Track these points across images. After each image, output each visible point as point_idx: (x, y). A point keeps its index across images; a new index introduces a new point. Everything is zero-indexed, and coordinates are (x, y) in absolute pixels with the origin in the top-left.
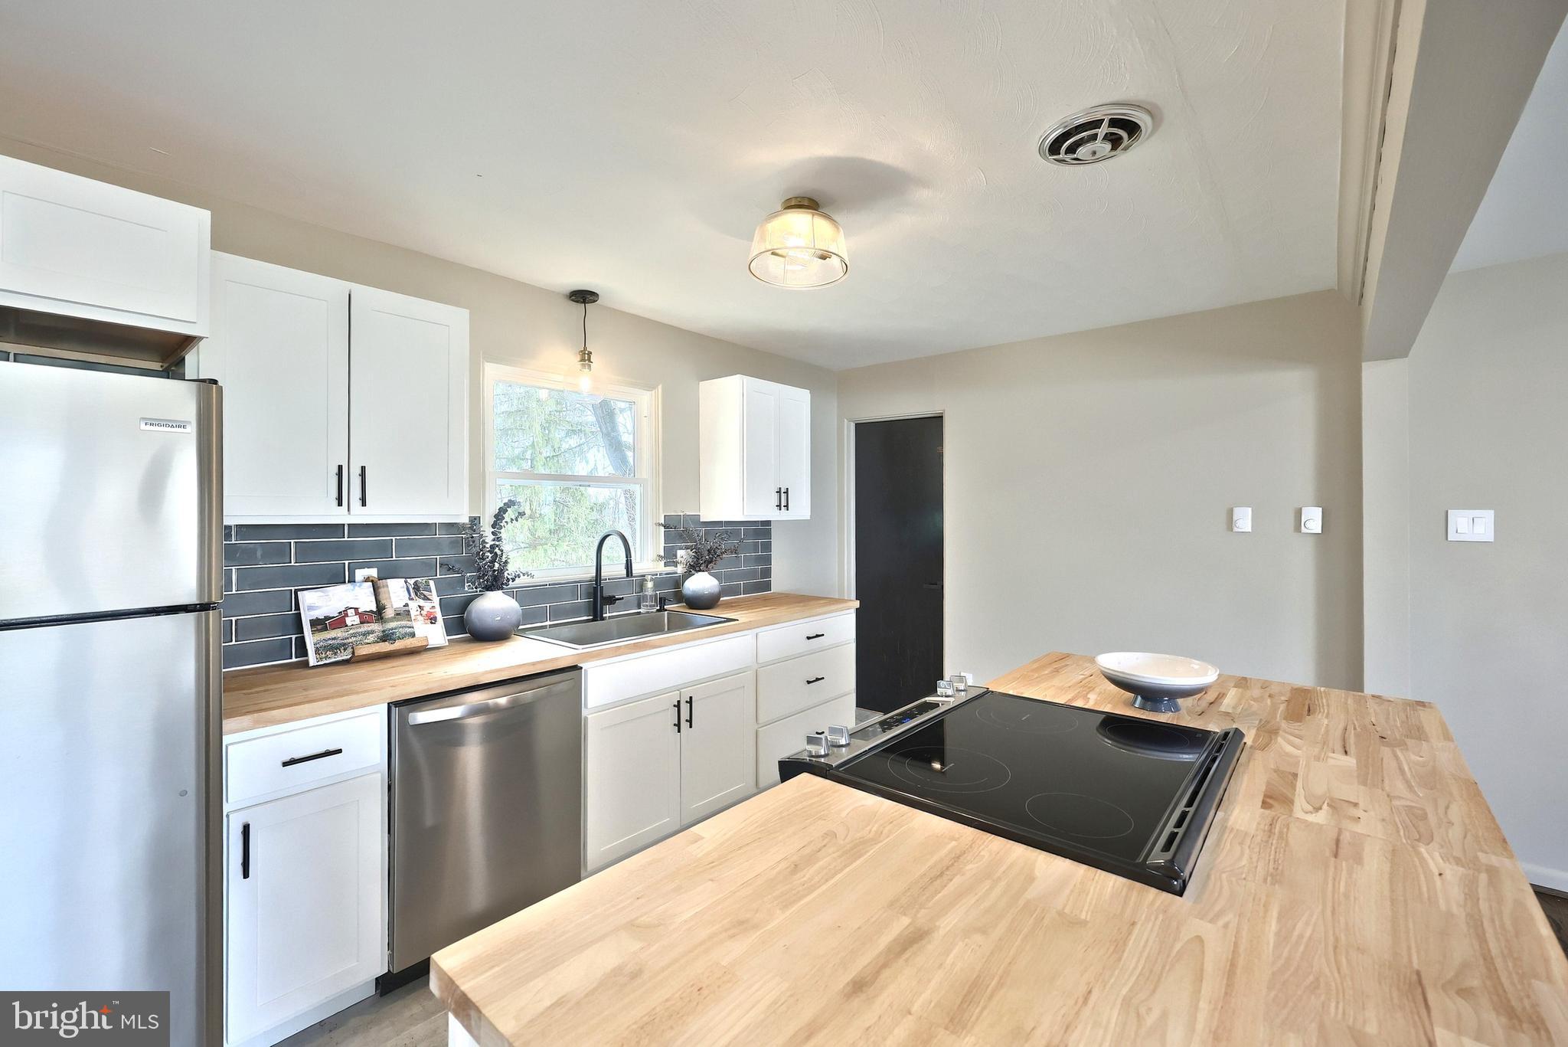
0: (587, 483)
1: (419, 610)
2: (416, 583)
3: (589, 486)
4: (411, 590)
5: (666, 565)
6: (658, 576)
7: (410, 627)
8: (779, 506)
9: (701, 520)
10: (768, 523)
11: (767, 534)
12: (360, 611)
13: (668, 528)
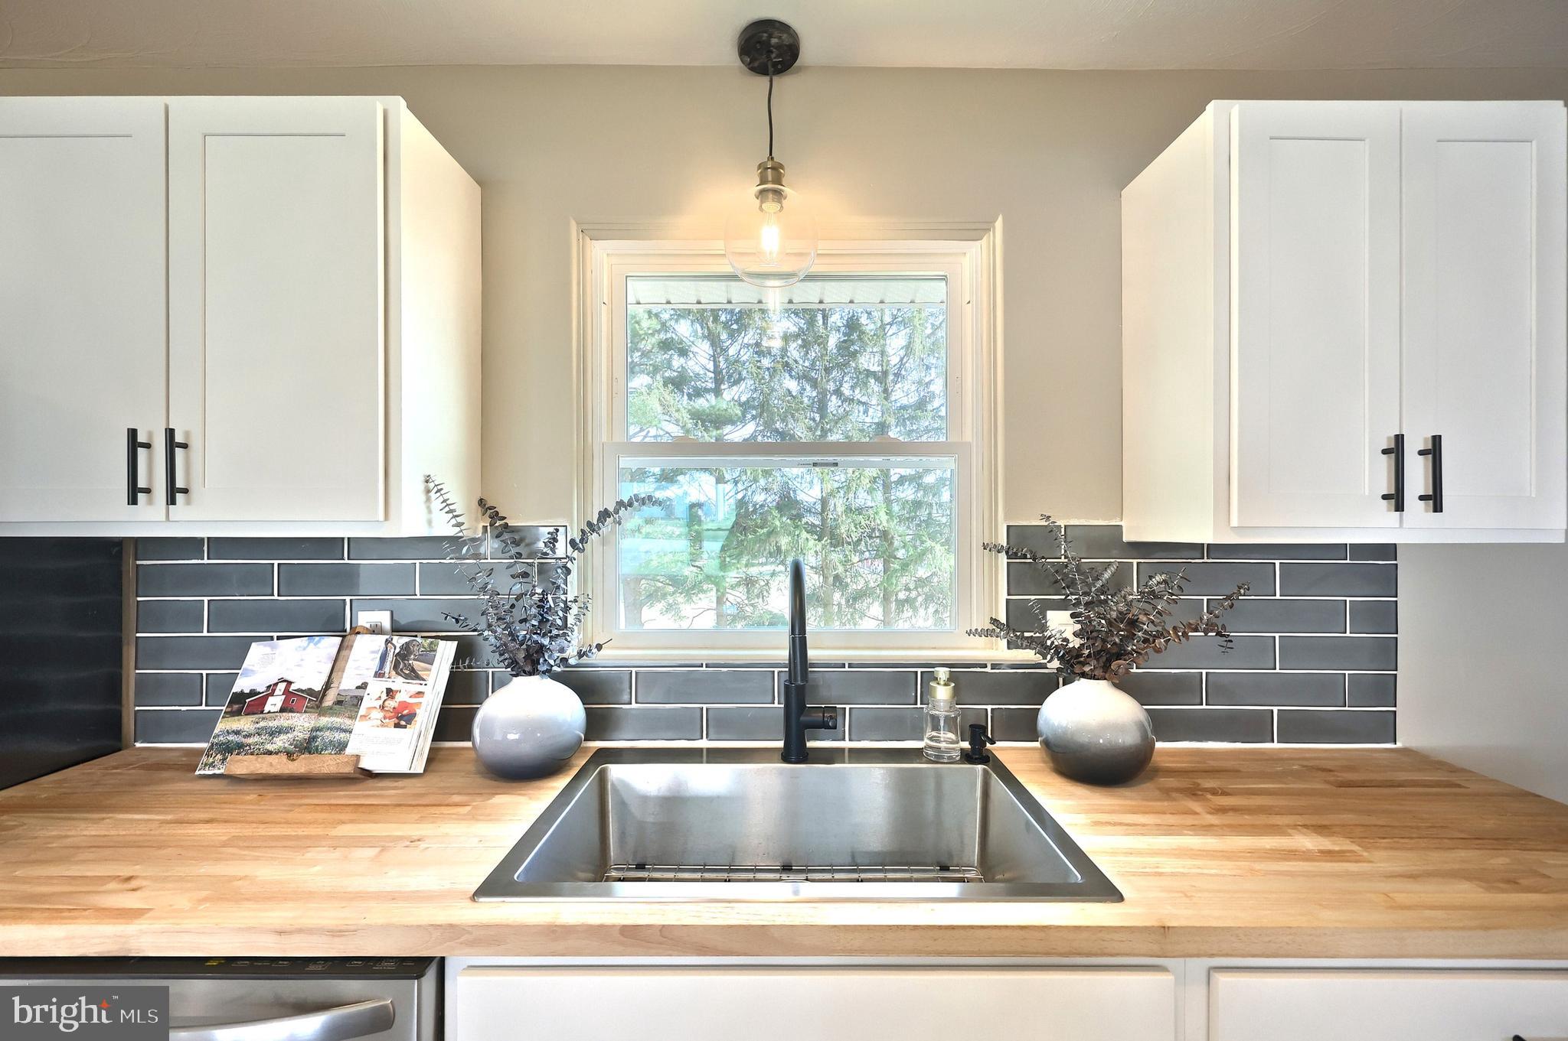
0: (831, 459)
1: (384, 696)
2: (406, 648)
3: (836, 464)
4: (390, 657)
5: (1010, 646)
6: (988, 670)
7: (345, 731)
8: (1396, 499)
9: (1125, 539)
10: (1389, 551)
11: (1388, 580)
12: (293, 687)
13: (1015, 556)
